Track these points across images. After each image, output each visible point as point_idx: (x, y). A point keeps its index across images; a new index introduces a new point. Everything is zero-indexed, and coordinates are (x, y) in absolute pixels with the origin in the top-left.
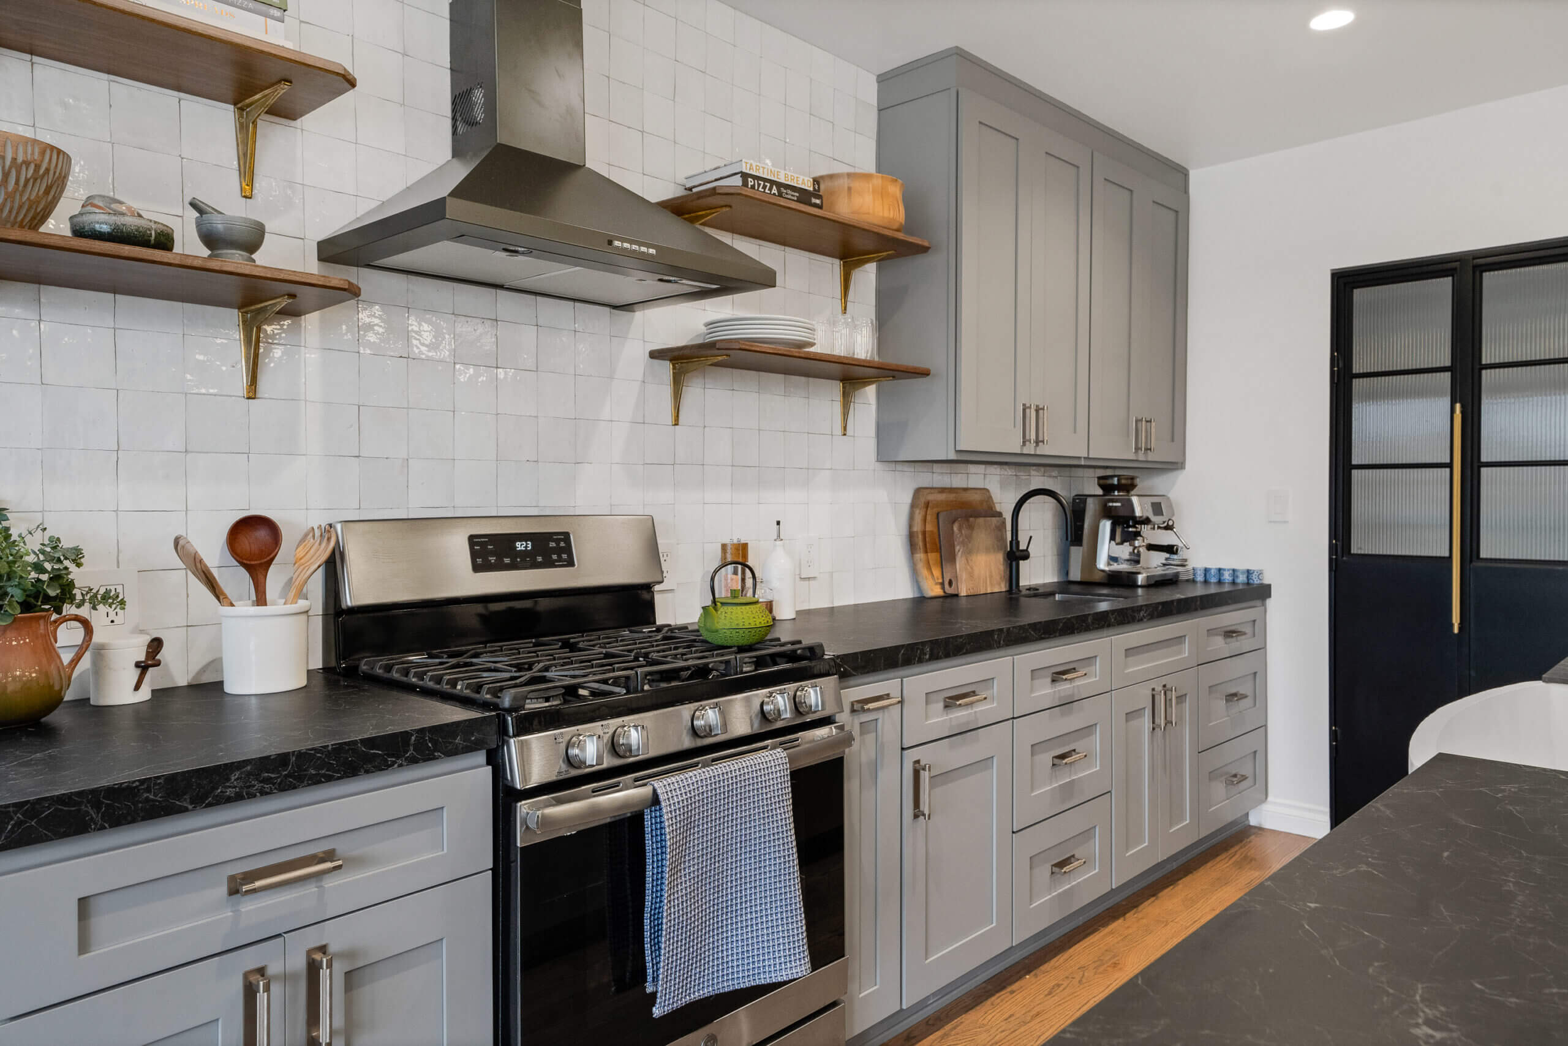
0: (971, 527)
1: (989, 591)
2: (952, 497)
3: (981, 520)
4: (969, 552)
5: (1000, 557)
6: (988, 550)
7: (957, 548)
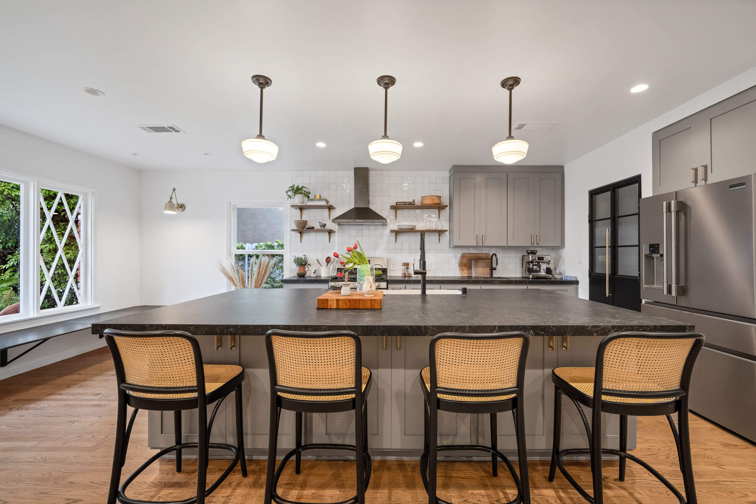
0: (477, 262)
1: (483, 276)
2: (474, 255)
3: (482, 260)
4: (476, 267)
5: (489, 269)
6: (483, 267)
7: (473, 266)
